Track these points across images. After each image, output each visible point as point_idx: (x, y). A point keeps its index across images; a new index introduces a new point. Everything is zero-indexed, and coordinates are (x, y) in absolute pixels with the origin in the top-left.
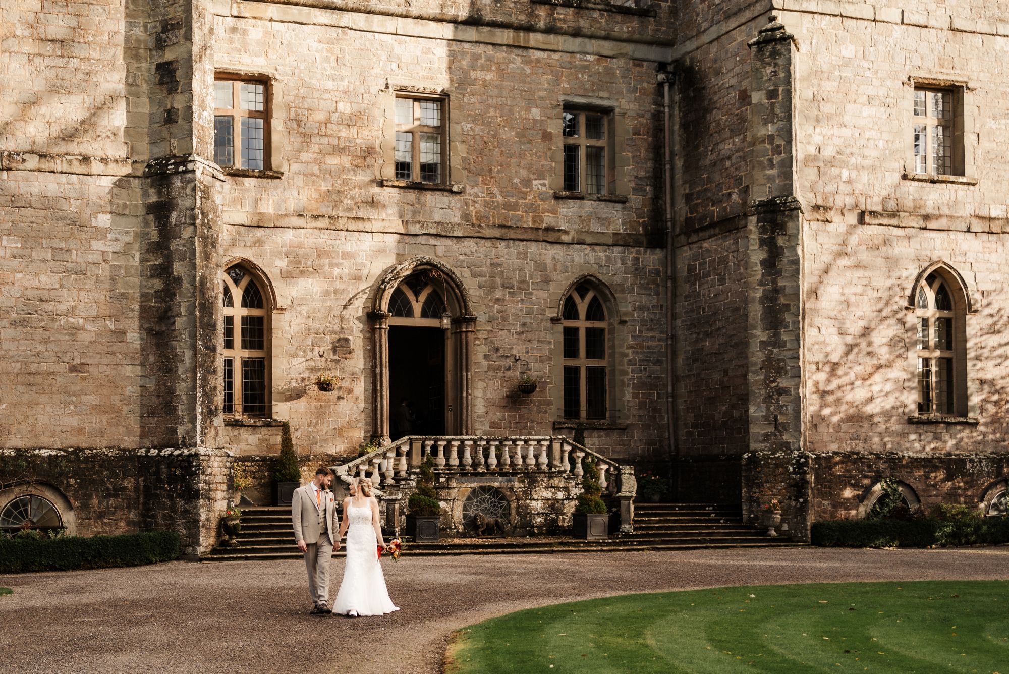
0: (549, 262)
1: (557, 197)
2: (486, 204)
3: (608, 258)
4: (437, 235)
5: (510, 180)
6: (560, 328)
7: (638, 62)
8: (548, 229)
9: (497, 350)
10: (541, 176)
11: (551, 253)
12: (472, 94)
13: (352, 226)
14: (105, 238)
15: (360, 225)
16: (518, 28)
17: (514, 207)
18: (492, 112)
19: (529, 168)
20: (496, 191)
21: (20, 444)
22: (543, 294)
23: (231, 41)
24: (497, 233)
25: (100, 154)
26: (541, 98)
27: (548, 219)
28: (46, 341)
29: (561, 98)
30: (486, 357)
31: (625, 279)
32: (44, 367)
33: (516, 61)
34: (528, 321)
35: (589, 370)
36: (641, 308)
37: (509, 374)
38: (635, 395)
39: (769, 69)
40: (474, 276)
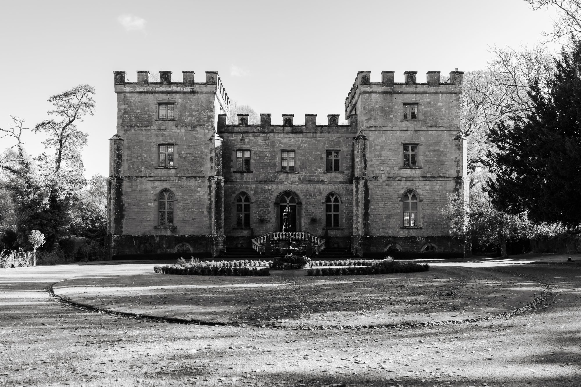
0: (322, 189)
1: (324, 173)
2: (305, 176)
3: (338, 187)
4: (291, 184)
5: (311, 170)
6: (325, 205)
7: (347, 138)
8: (322, 181)
9: (307, 211)
10: (320, 168)
11: (322, 187)
12: (301, 150)
13: (270, 183)
14: (199, 193)
15: (272, 183)
16: (313, 133)
17: (313, 176)
18: (307, 153)
19: (317, 166)
20: (307, 172)
21: (182, 234)
22: (320, 197)
23: (241, 142)
24: (307, 182)
25: (198, 176)
26: (320, 149)
27: (322, 178)
28: (187, 214)
29: (326, 148)
30: (305, 212)
31: (343, 192)
32: (187, 219)
33: (313, 141)
34: (316, 203)
35: (334, 215)
36: (348, 199)
37: (311, 216)
38: (346, 221)
39: (357, 146)
40: (302, 193)
